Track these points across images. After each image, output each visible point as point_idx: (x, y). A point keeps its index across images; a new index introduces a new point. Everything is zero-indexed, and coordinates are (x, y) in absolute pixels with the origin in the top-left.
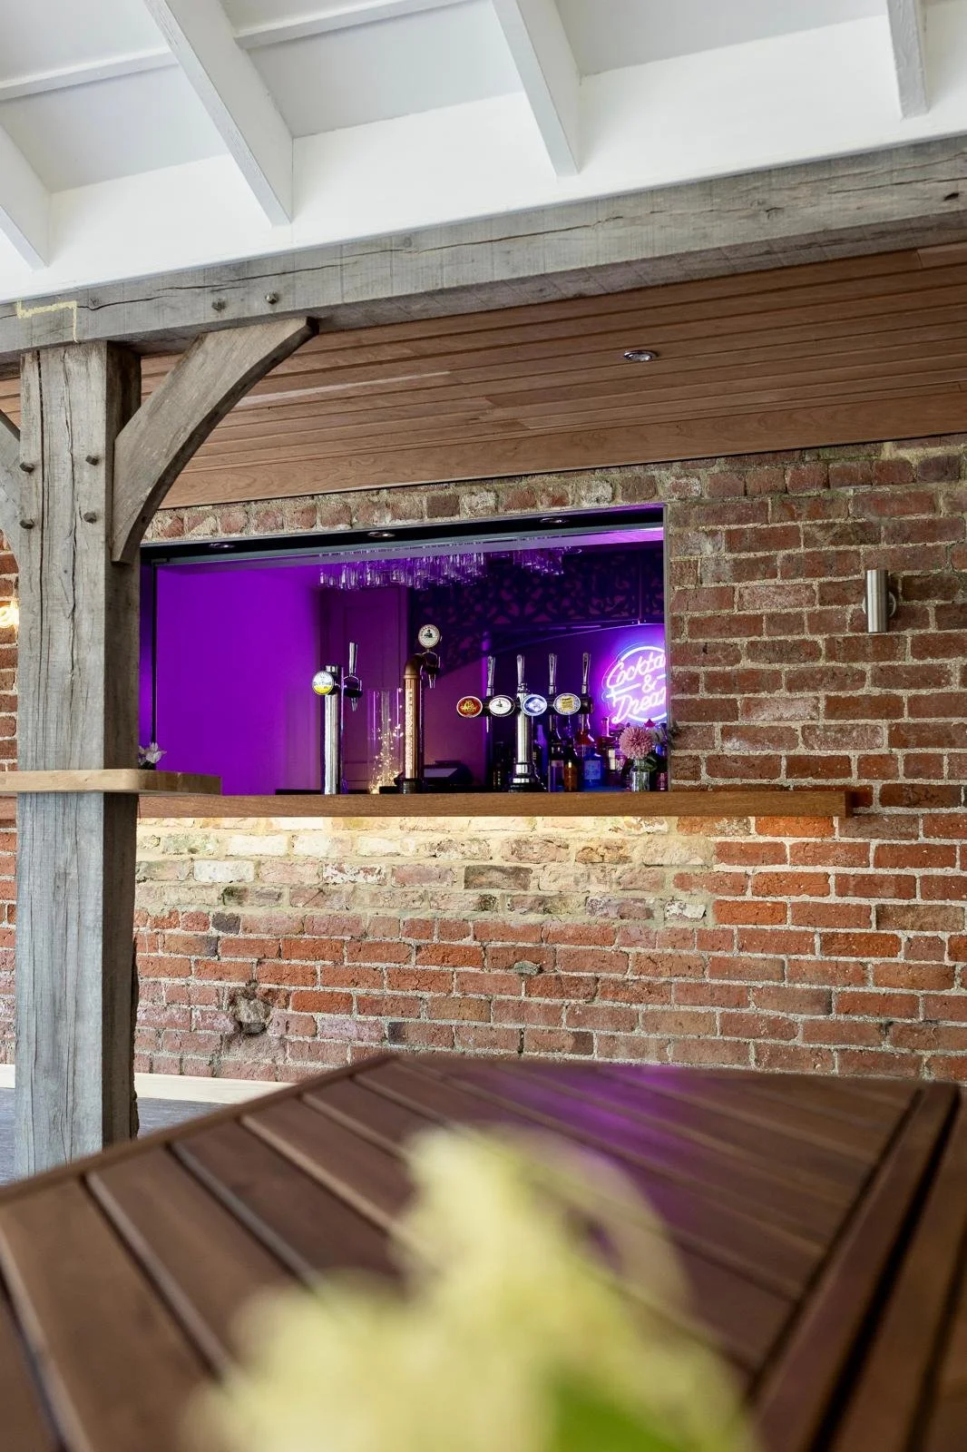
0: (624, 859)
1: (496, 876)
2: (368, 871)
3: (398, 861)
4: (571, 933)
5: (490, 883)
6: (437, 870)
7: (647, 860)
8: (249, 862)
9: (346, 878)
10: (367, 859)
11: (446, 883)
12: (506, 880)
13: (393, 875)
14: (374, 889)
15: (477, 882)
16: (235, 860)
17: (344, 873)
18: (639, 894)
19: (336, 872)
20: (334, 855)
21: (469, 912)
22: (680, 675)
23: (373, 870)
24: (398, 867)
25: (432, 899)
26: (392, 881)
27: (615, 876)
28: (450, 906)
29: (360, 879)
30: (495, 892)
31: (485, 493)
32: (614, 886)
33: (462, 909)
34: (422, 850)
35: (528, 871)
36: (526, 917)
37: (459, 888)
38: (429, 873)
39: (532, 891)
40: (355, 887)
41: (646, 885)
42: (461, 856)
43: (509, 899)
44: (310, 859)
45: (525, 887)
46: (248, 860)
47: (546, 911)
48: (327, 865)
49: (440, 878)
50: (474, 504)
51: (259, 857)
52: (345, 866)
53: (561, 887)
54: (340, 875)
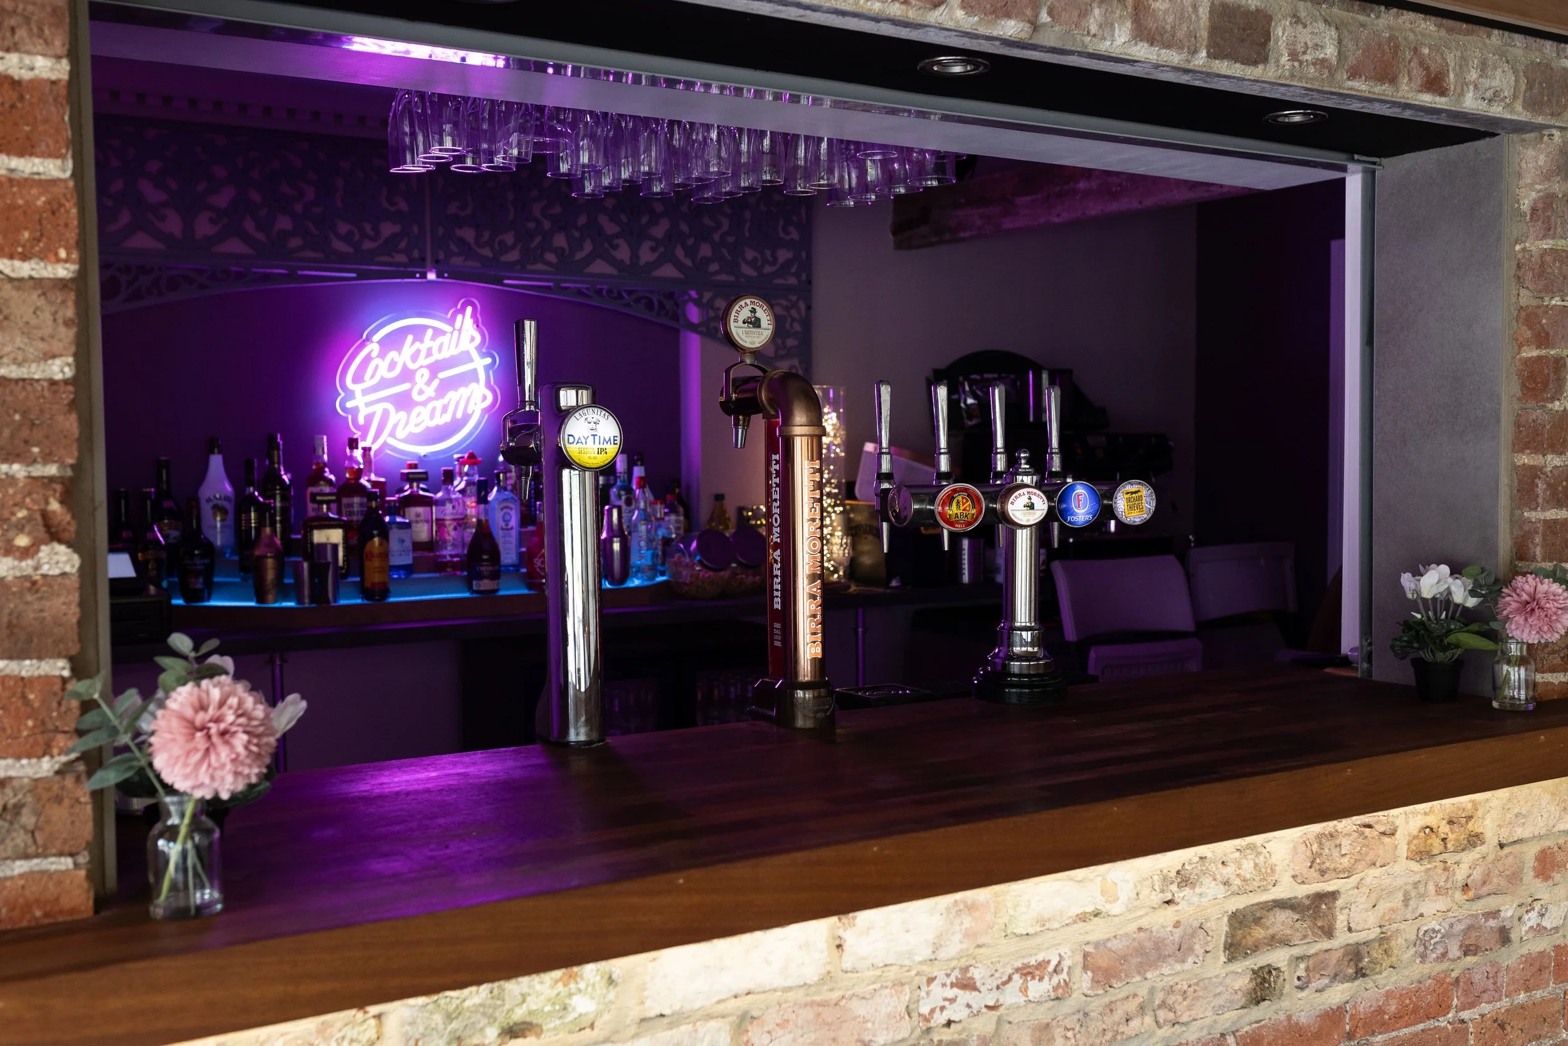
0: (1474, 840)
1: (1281, 920)
2: (1028, 972)
3: (1098, 931)
4: (1393, 1008)
5: (1273, 937)
6: (1178, 933)
7: (1505, 835)
8: (713, 1024)
9: (977, 1000)
10: (1032, 942)
11: (1190, 960)
12: (1298, 925)
13: (1085, 968)
14: (1042, 1014)
15: (1250, 941)
16: (672, 1025)
17: (975, 989)
18: (1491, 903)
19: (951, 993)
20: (954, 947)
21: (1232, 1015)
22: (1556, 472)
23: (1042, 965)
24: (1097, 945)
25: (1163, 1005)
26: (1083, 981)
27: (1461, 874)
28: (1197, 1012)
29: (1011, 996)
30: (1279, 957)
31: (1321, 25)
32: (1459, 896)
33: (1219, 1011)
34: (1145, 892)
35: (1333, 895)
36: (1326, 994)
37: (1217, 965)
38: (1159, 945)
39: (1342, 939)
40: (999, 1021)
41: (1503, 883)
42: (1221, 891)
43: (1302, 966)
44: (892, 974)
45: (1329, 933)
46: (710, 1017)
47: (1360, 973)
48: (930, 980)
49: (1182, 950)
50: (1299, 48)
51: (743, 1003)
52: (977, 974)
53: (1382, 917)
54: (965, 996)
